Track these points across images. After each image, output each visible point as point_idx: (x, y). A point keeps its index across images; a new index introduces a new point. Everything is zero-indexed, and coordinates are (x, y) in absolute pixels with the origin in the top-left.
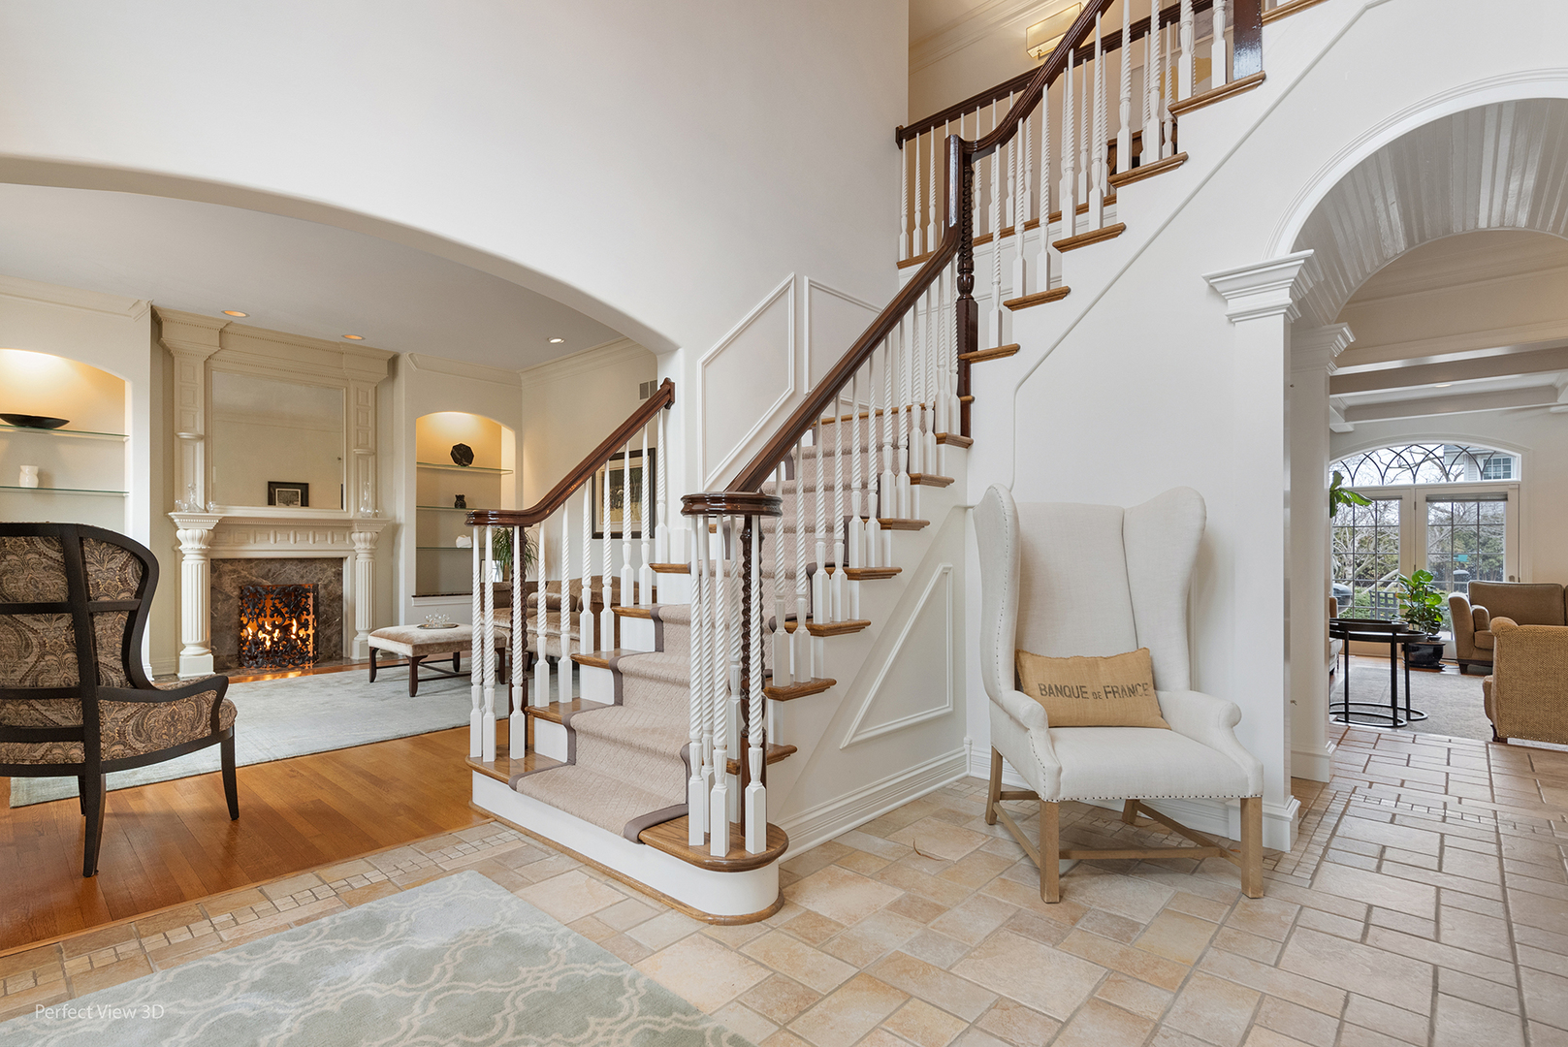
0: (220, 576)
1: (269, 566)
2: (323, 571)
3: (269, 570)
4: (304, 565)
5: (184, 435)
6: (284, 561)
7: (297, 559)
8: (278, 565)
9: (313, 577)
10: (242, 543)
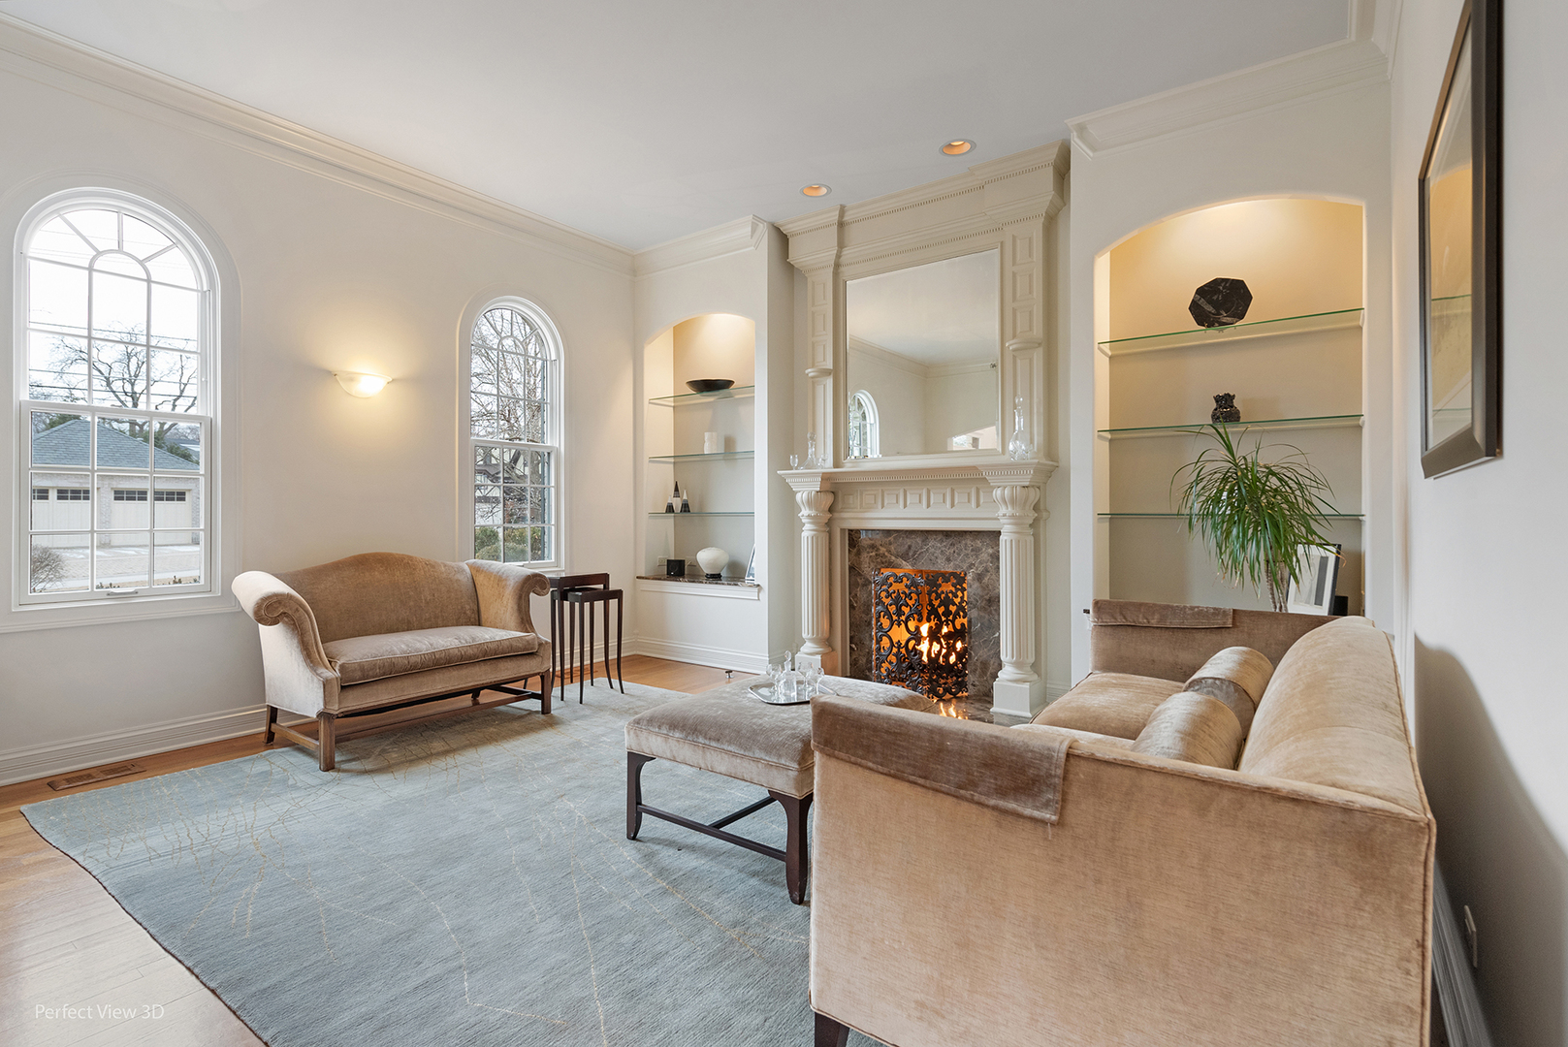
0: (859, 554)
1: (909, 542)
2: (976, 551)
3: (910, 547)
4: (950, 540)
5: (810, 372)
6: (926, 534)
7: (942, 532)
8: (919, 540)
9: (963, 561)
10: (870, 508)
